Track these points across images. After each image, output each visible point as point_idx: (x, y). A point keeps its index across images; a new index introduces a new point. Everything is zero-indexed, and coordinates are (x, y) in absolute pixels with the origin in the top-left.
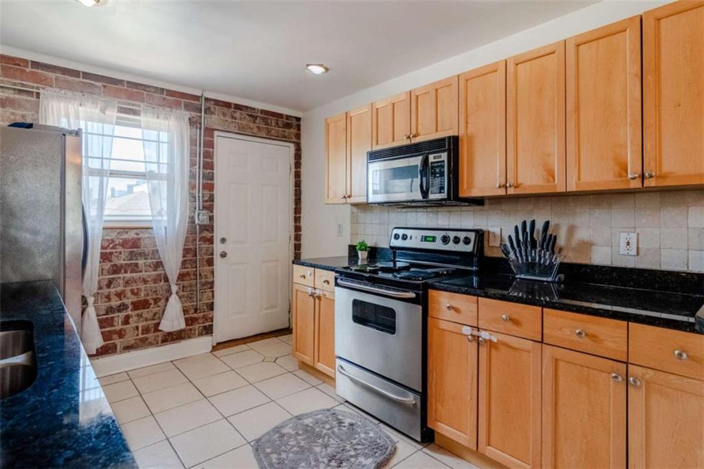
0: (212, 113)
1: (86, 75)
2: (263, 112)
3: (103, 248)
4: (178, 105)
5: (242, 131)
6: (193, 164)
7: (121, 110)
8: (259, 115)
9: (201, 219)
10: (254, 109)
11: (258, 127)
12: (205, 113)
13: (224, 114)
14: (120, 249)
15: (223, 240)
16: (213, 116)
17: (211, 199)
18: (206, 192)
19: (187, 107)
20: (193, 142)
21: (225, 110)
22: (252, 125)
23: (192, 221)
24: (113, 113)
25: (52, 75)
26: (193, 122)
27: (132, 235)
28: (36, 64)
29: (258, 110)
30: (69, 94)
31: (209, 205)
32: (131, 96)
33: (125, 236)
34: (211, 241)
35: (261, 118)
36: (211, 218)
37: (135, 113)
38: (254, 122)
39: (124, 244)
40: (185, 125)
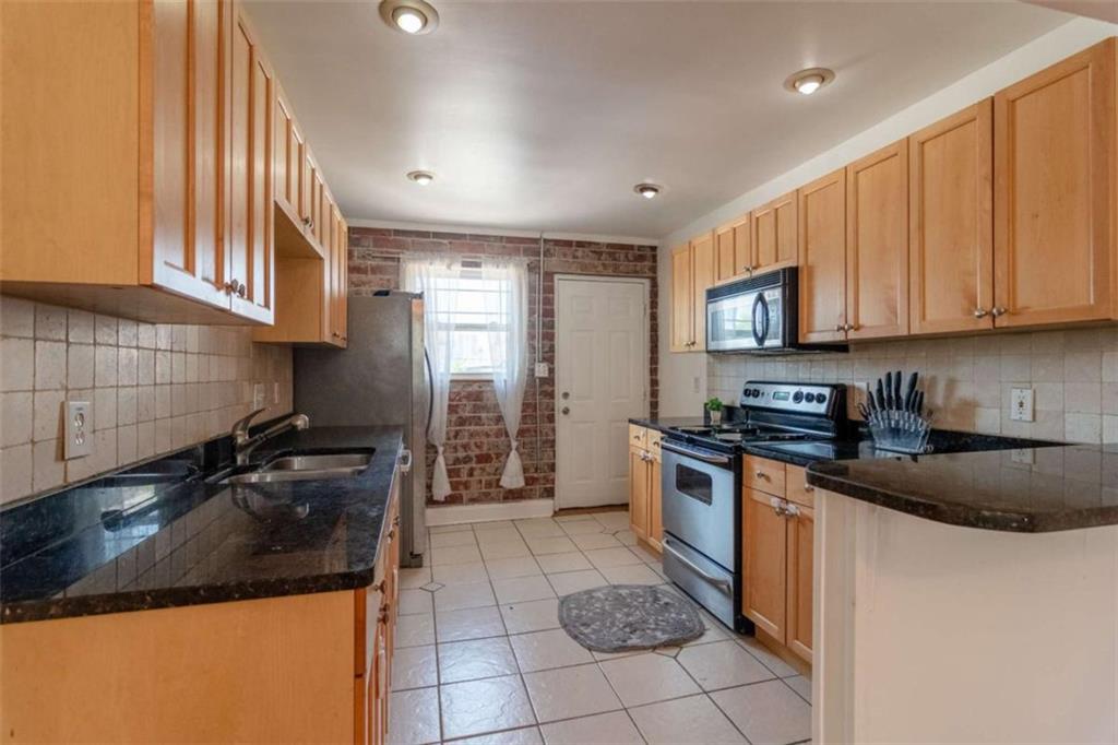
0: (552, 255)
1: (436, 235)
2: (610, 245)
3: (450, 400)
4: (517, 252)
5: (586, 270)
6: (531, 312)
7: (465, 264)
8: (604, 249)
9: (541, 370)
10: (598, 244)
11: (604, 265)
12: (544, 256)
13: (565, 255)
14: (464, 402)
15: (566, 395)
16: (553, 258)
17: (552, 349)
18: (547, 343)
19: (527, 252)
20: (531, 289)
21: (566, 249)
22: (596, 262)
23: (532, 371)
24: (457, 268)
25: (409, 240)
26: (531, 268)
27: (475, 388)
28: (397, 232)
29: (603, 244)
30: (422, 254)
31: (549, 357)
32: (473, 249)
33: (470, 389)
34: (551, 395)
35: (609, 253)
36: (551, 371)
37: (477, 265)
38: (599, 259)
39: (469, 396)
40: (523, 271)
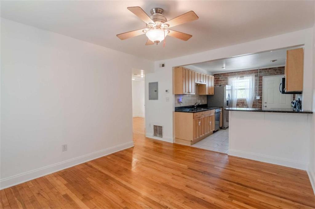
0: (262, 72)
1: (235, 72)
2: (278, 68)
3: (237, 103)
4: (252, 73)
5: (271, 74)
6: (256, 85)
7: (240, 77)
8: (278, 69)
9: (258, 98)
10: (275, 68)
11: (277, 73)
12: (260, 72)
13: (265, 72)
14: (240, 104)
15: (266, 103)
16: (262, 73)
17: (262, 93)
18: (260, 92)
19: (255, 73)
20: (256, 80)
21: (266, 70)
22: (274, 72)
23: (255, 98)
24: (239, 78)
25: (229, 74)
26: (256, 76)
27: (243, 101)
28: (227, 73)
29: (277, 67)
30: (232, 77)
31: (261, 94)
32: (242, 74)
33: (241, 101)
34: (261, 103)
35: (279, 69)
36: (261, 98)
37: (243, 77)
38: (276, 71)
39: (241, 103)
40: (254, 78)
